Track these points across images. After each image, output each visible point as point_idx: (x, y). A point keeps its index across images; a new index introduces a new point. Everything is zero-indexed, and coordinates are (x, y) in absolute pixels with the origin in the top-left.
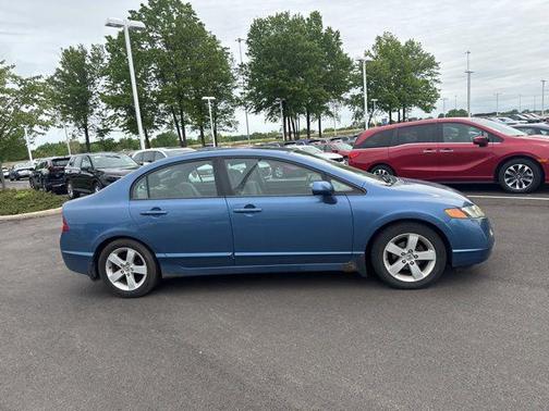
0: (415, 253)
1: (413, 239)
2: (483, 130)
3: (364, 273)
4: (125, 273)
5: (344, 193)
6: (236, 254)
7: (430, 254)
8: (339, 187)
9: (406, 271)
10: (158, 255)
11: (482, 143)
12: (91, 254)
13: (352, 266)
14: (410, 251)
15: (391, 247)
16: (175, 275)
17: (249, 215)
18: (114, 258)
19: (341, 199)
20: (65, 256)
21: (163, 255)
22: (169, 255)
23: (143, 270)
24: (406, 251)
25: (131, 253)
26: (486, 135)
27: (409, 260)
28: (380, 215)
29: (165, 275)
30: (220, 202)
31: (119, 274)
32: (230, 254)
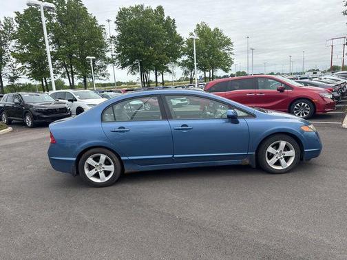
0: (283, 152)
1: (283, 144)
2: (282, 82)
3: (254, 166)
4: (99, 170)
5: (242, 117)
7: (292, 153)
8: (240, 113)
9: (278, 163)
10: (122, 158)
11: (281, 90)
12: (74, 159)
13: (247, 161)
14: (281, 151)
15: (270, 150)
16: (133, 171)
17: (185, 131)
18: (90, 161)
19: (241, 121)
20: (52, 161)
21: (126, 158)
22: (130, 158)
23: (111, 168)
24: (278, 151)
25: (103, 157)
26: (283, 85)
27: (281, 156)
29: (126, 171)
30: (165, 123)
31: (93, 172)
32: (171, 156)
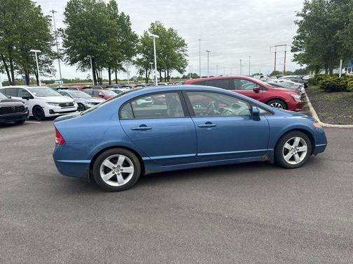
0: (298, 148)
1: (297, 140)
2: (257, 83)
3: (272, 162)
4: (117, 173)
5: (263, 114)
6: (199, 154)
7: (305, 148)
8: (262, 111)
9: (292, 159)
10: (144, 158)
11: (257, 91)
12: (89, 161)
13: (266, 158)
14: (295, 147)
15: (287, 146)
16: (155, 172)
17: (209, 129)
18: (107, 163)
19: (262, 118)
20: (58, 164)
21: (147, 158)
22: (152, 158)
23: (131, 169)
24: (293, 147)
25: (122, 158)
27: (296, 151)
28: (282, 128)
29: (147, 172)
30: (188, 120)
31: (110, 175)
32: (194, 155)
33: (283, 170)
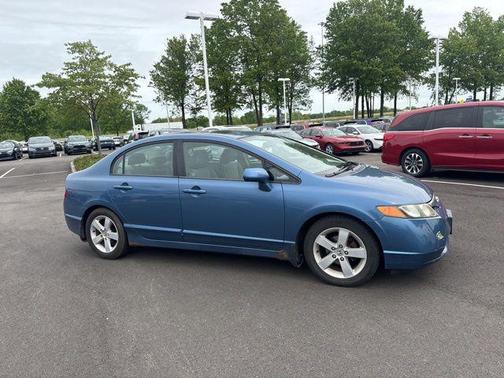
0: (345, 249)
1: (344, 234)
4: (105, 237)
5: (281, 182)
7: (362, 252)
10: (125, 225)
12: (80, 219)
13: (284, 255)
14: (341, 246)
16: (138, 244)
18: (96, 223)
21: (128, 226)
22: (134, 226)
23: (116, 236)
24: (336, 246)
25: (108, 221)
27: (339, 255)
29: (130, 243)
31: (99, 238)
32: (179, 230)
33: (326, 286)
